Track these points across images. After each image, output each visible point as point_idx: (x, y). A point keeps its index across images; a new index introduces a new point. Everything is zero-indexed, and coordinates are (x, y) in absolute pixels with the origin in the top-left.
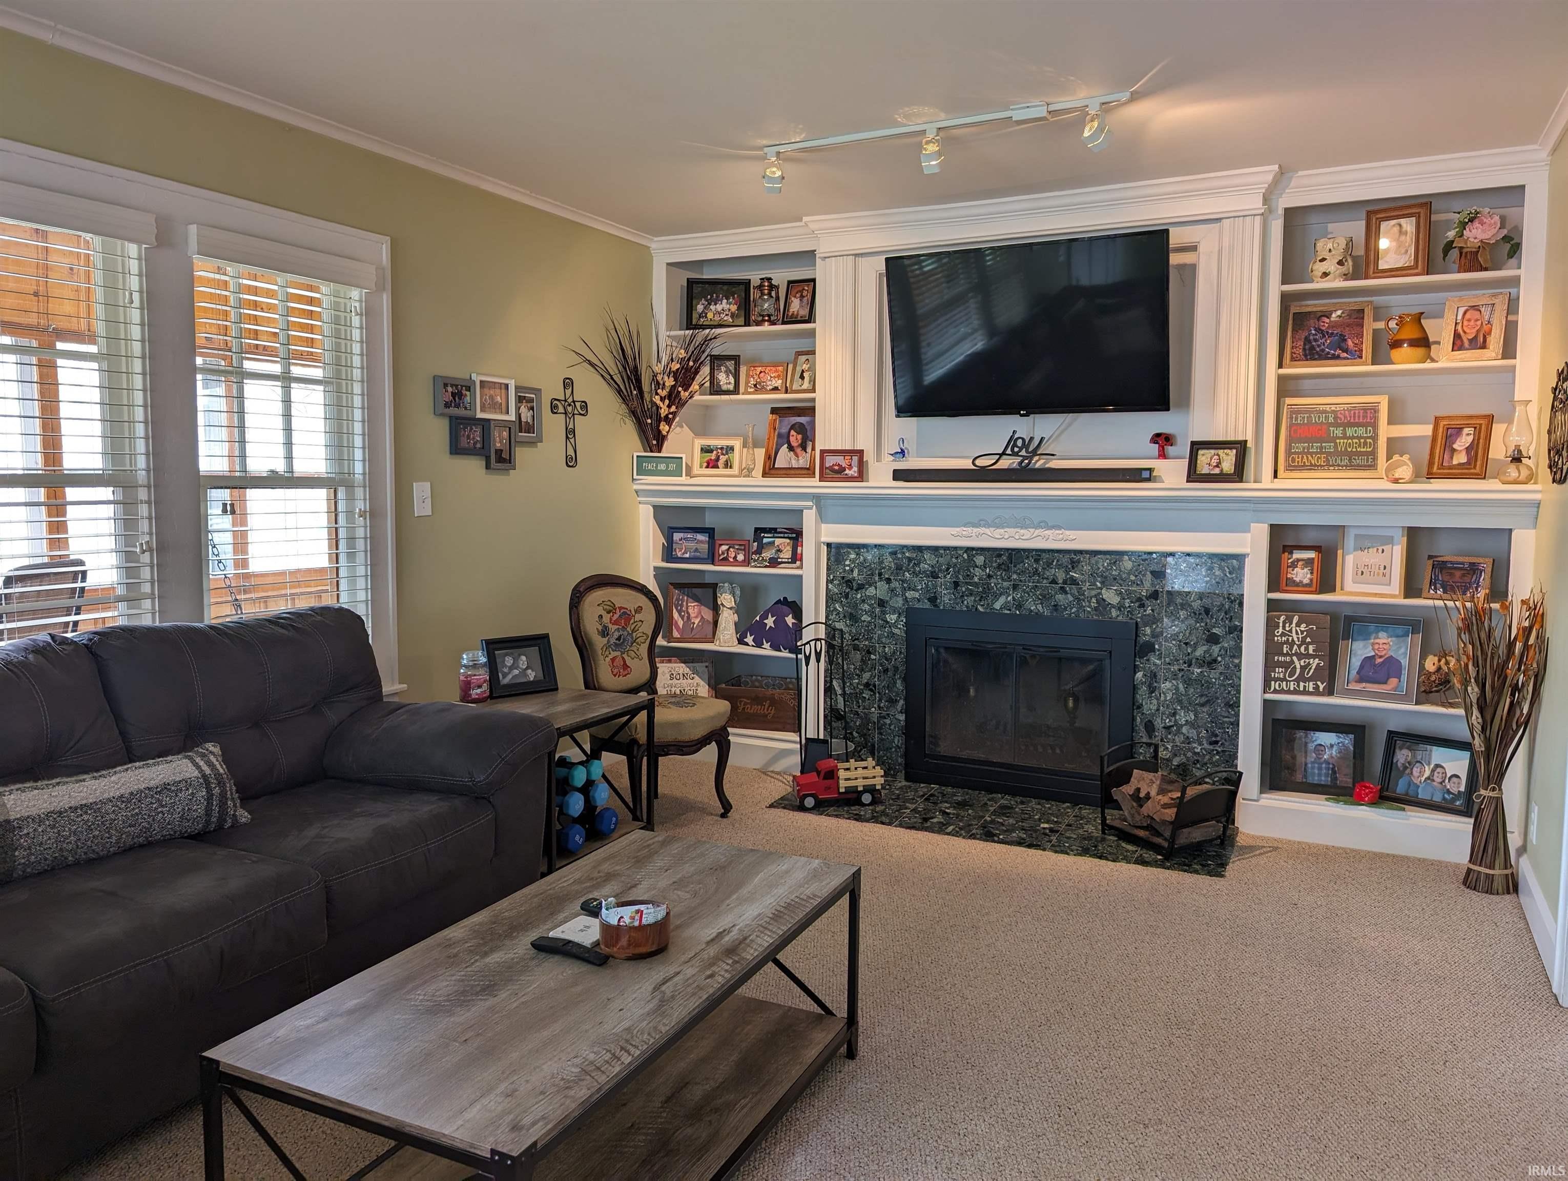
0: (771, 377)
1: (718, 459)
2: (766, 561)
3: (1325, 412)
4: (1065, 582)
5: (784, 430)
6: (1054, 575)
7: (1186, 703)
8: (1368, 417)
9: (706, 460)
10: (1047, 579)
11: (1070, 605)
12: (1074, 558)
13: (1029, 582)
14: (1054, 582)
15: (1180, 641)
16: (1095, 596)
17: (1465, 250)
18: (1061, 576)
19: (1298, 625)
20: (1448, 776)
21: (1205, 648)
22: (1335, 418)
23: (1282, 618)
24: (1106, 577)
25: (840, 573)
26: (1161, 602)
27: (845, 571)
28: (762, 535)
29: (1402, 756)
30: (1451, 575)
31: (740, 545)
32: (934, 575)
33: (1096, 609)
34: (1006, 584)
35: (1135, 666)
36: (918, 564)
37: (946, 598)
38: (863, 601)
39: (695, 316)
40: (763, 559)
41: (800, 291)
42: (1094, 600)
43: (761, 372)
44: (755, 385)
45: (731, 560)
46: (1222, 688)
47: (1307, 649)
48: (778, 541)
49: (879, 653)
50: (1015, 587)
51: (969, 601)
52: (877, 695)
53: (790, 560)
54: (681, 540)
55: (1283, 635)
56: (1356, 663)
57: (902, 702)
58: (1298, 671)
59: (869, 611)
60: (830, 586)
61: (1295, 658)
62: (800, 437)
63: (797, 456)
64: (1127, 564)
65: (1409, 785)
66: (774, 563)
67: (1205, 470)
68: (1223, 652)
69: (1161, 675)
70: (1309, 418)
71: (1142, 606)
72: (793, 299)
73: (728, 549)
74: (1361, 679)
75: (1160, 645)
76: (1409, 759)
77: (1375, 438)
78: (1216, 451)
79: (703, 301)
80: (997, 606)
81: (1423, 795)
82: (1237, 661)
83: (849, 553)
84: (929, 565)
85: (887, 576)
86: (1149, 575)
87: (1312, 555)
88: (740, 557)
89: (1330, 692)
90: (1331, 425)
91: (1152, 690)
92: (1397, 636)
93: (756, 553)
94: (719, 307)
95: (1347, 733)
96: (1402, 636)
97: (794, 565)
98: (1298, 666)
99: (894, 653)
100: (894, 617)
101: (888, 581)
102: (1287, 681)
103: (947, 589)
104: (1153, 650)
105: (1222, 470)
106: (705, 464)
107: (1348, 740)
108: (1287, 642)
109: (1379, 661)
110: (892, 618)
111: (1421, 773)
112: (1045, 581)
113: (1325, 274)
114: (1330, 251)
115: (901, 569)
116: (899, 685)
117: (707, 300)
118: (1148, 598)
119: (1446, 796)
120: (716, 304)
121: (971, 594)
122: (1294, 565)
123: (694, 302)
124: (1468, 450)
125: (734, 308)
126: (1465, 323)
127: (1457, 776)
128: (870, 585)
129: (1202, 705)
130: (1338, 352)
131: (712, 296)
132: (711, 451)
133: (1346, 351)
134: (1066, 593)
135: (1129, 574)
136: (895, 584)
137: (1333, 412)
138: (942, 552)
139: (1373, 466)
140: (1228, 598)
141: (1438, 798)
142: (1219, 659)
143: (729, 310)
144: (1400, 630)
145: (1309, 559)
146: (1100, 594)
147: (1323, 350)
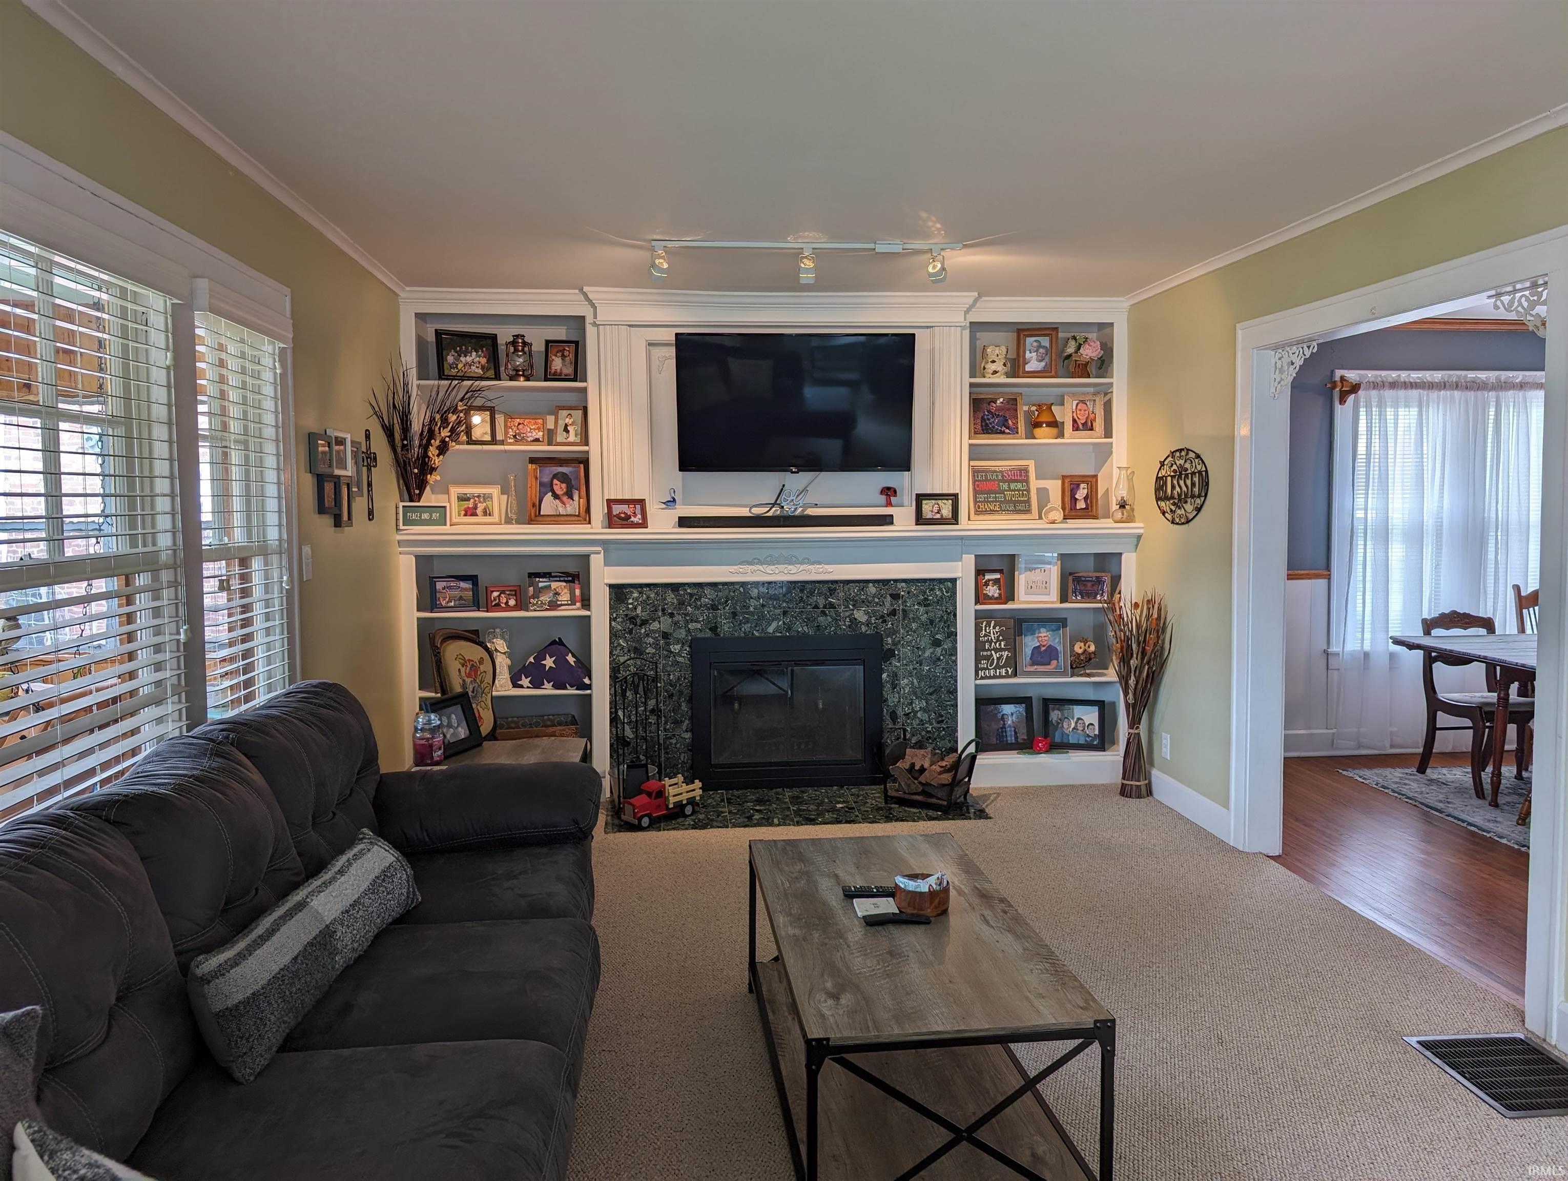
0: (531, 429)
1: (475, 508)
2: (545, 604)
3: (995, 472)
4: (825, 607)
5: (546, 479)
6: (816, 601)
7: (919, 694)
8: (1022, 475)
9: (463, 508)
10: (810, 605)
11: (830, 626)
12: (832, 586)
13: (796, 608)
14: (816, 607)
15: (913, 647)
16: (849, 616)
17: (1078, 362)
18: (821, 602)
19: (994, 628)
20: (1087, 724)
21: (931, 650)
22: (1003, 476)
23: (984, 624)
24: (856, 601)
25: (623, 611)
26: (899, 617)
27: (628, 609)
28: (537, 579)
29: (1054, 715)
30: (1085, 585)
31: (511, 591)
32: (714, 608)
33: (850, 626)
34: (777, 611)
35: (882, 669)
36: (700, 599)
37: (726, 627)
38: (647, 635)
39: (446, 366)
40: (542, 603)
41: (561, 351)
42: (848, 620)
43: (519, 424)
44: (515, 436)
45: (503, 605)
46: (945, 680)
47: (1000, 645)
48: (554, 585)
49: (664, 680)
50: (785, 613)
51: (747, 627)
52: (663, 719)
53: (569, 602)
54: (444, 588)
55: (985, 636)
56: (1028, 651)
57: (687, 722)
58: (995, 661)
59: (653, 644)
60: (613, 624)
61: (993, 652)
62: (564, 486)
63: (565, 504)
64: (872, 589)
65: (1063, 734)
66: (553, 606)
67: (929, 516)
68: (944, 652)
69: (900, 673)
70: (986, 476)
71: (884, 621)
72: (554, 357)
73: (499, 596)
74: (1033, 663)
75: (899, 651)
76: (1060, 717)
77: (1028, 491)
78: (936, 502)
79: (453, 352)
80: (771, 630)
81: (1072, 740)
82: (954, 658)
83: (632, 592)
84: (709, 599)
85: (670, 611)
86: (889, 598)
87: (998, 576)
88: (512, 602)
89: (1015, 674)
90: (1000, 481)
91: (894, 686)
92: (1053, 631)
93: (533, 597)
94: (469, 359)
95: (1021, 703)
96: (1057, 630)
97: (574, 607)
98: (995, 658)
99: (679, 679)
100: (678, 647)
101: (672, 615)
102: (989, 669)
103: (726, 619)
104: (894, 655)
105: (942, 516)
106: (463, 513)
107: (1021, 708)
108: (987, 641)
109: (1043, 649)
110: (676, 648)
111: (1069, 726)
112: (809, 607)
113: (995, 372)
114: (998, 355)
115: (683, 604)
116: (684, 707)
117: (456, 352)
118: (888, 615)
119: (1087, 739)
120: (465, 356)
121: (748, 622)
122: (986, 584)
123: (444, 353)
124: (1086, 499)
125: (483, 361)
126: (1078, 412)
127: (1092, 724)
128: (654, 621)
129: (931, 694)
130: (1004, 428)
131: (461, 348)
132: (468, 499)
133: (1008, 428)
134: (826, 615)
135: (874, 597)
136: (678, 618)
137: (1001, 472)
138: (720, 587)
139: (1028, 511)
140: (946, 611)
141: (1082, 742)
142: (942, 657)
143: (479, 362)
144: (1054, 625)
145: (996, 579)
146: (853, 614)
147: (994, 427)
